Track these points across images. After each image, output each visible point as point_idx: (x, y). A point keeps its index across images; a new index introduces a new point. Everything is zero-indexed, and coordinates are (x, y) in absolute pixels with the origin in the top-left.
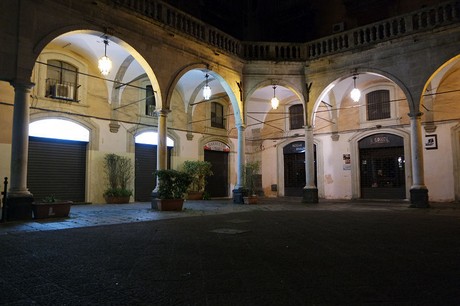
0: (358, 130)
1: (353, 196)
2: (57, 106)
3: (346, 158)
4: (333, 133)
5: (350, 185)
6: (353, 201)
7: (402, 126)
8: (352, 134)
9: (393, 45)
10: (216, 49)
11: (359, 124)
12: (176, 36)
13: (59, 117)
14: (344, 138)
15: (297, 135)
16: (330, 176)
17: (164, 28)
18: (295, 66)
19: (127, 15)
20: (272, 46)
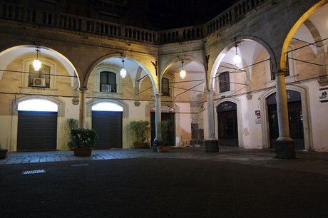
0: (265, 89)
1: (264, 146)
2: (36, 91)
3: (258, 113)
4: (248, 93)
5: (260, 136)
6: (263, 150)
7: (299, 82)
8: (261, 93)
9: (258, 12)
10: (128, 41)
11: (265, 84)
12: (91, 38)
13: (37, 98)
14: (256, 96)
15: (224, 97)
16: (246, 129)
17: (79, 35)
18: (196, 43)
19: (50, 31)
20: (181, 31)
